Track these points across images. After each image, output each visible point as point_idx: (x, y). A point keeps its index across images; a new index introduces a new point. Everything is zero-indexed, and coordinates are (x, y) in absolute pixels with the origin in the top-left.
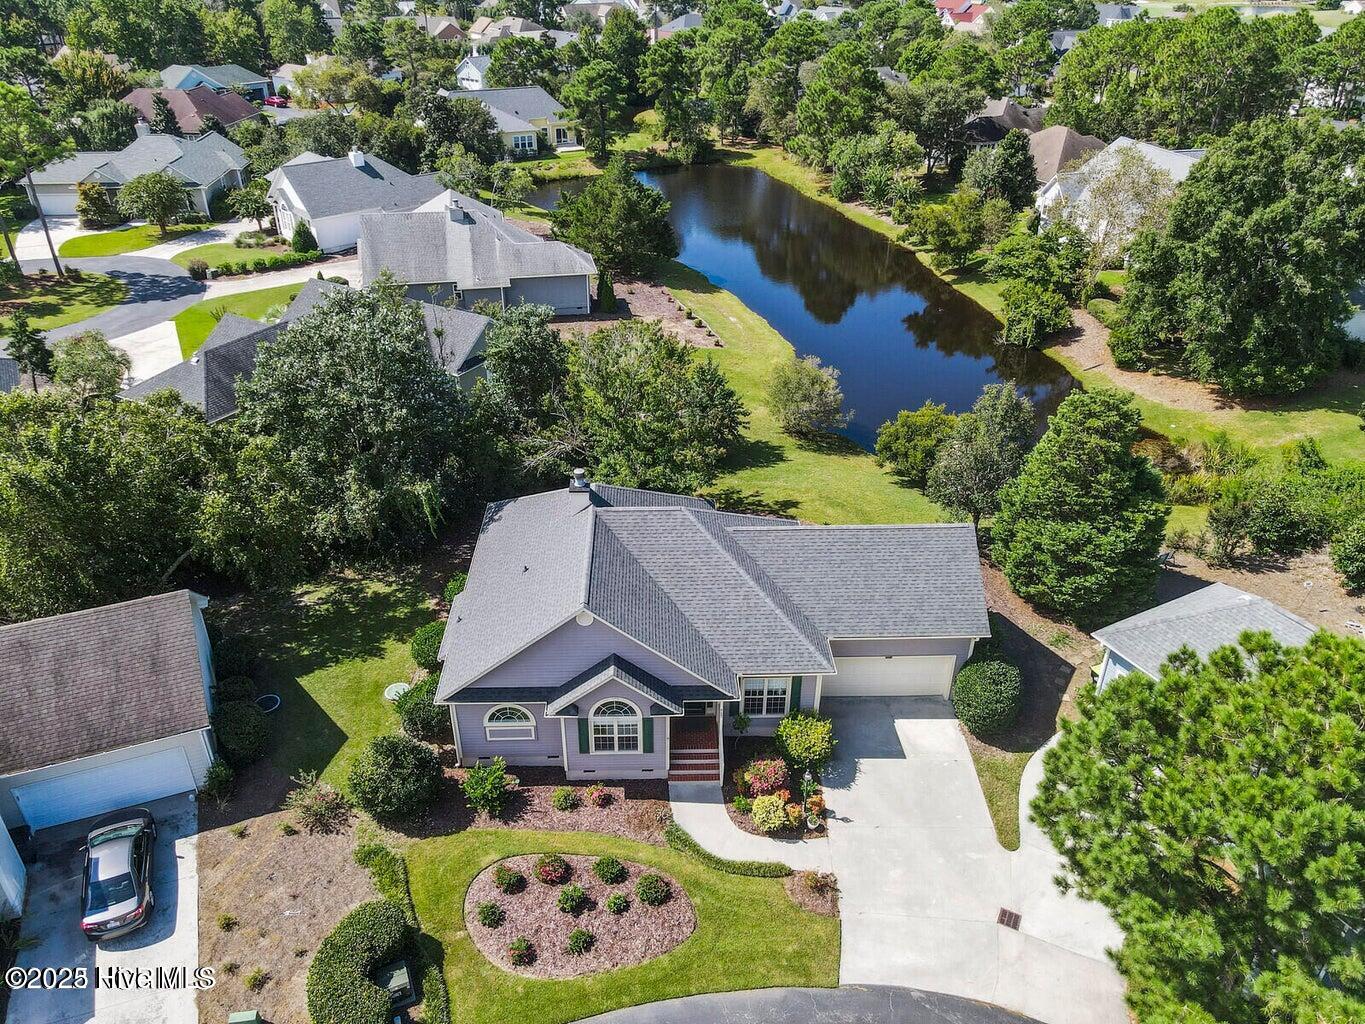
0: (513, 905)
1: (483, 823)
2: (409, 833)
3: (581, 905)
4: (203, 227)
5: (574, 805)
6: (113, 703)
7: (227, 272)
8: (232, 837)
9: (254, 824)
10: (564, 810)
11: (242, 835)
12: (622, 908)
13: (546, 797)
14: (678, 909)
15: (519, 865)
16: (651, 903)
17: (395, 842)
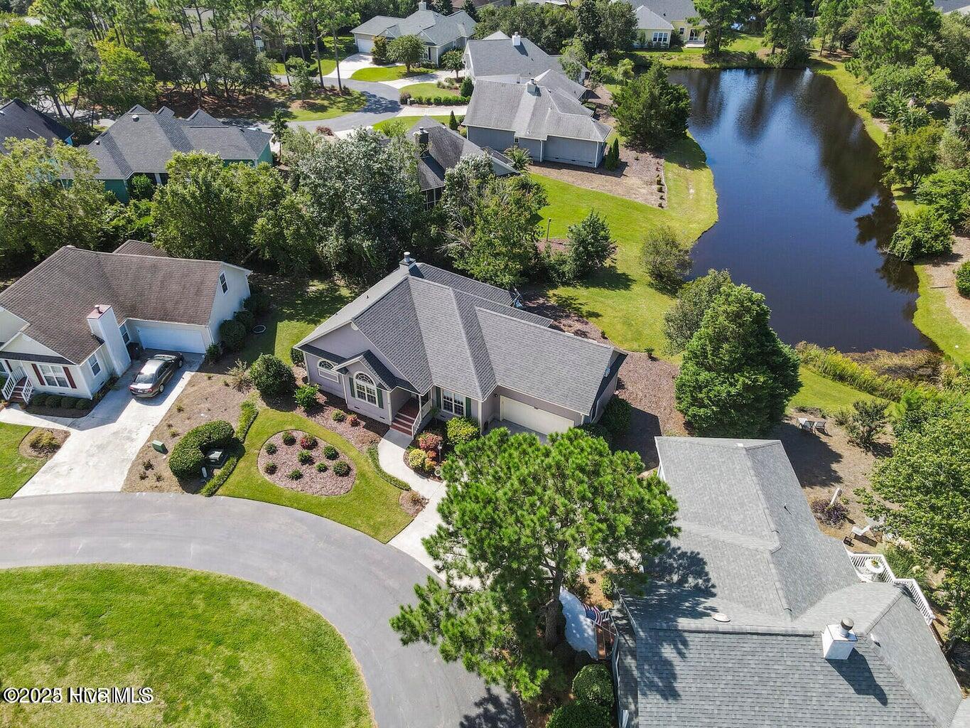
0: (283, 450)
1: (299, 413)
2: (267, 405)
3: (307, 460)
4: (430, 70)
5: (340, 420)
6: (177, 303)
7: (420, 102)
8: (206, 378)
9: (216, 377)
10: (335, 420)
11: (210, 378)
12: (323, 469)
13: (333, 412)
14: (346, 482)
15: (299, 436)
16: (336, 474)
17: (260, 405)
